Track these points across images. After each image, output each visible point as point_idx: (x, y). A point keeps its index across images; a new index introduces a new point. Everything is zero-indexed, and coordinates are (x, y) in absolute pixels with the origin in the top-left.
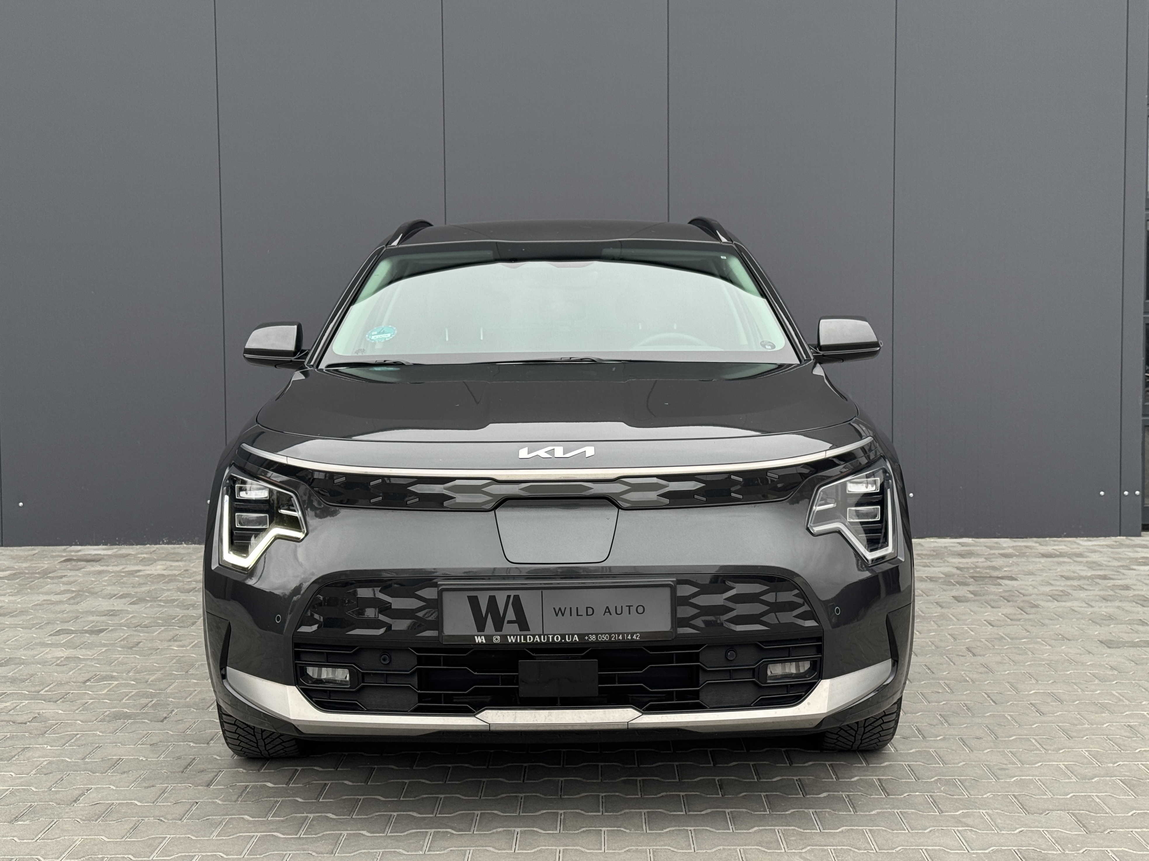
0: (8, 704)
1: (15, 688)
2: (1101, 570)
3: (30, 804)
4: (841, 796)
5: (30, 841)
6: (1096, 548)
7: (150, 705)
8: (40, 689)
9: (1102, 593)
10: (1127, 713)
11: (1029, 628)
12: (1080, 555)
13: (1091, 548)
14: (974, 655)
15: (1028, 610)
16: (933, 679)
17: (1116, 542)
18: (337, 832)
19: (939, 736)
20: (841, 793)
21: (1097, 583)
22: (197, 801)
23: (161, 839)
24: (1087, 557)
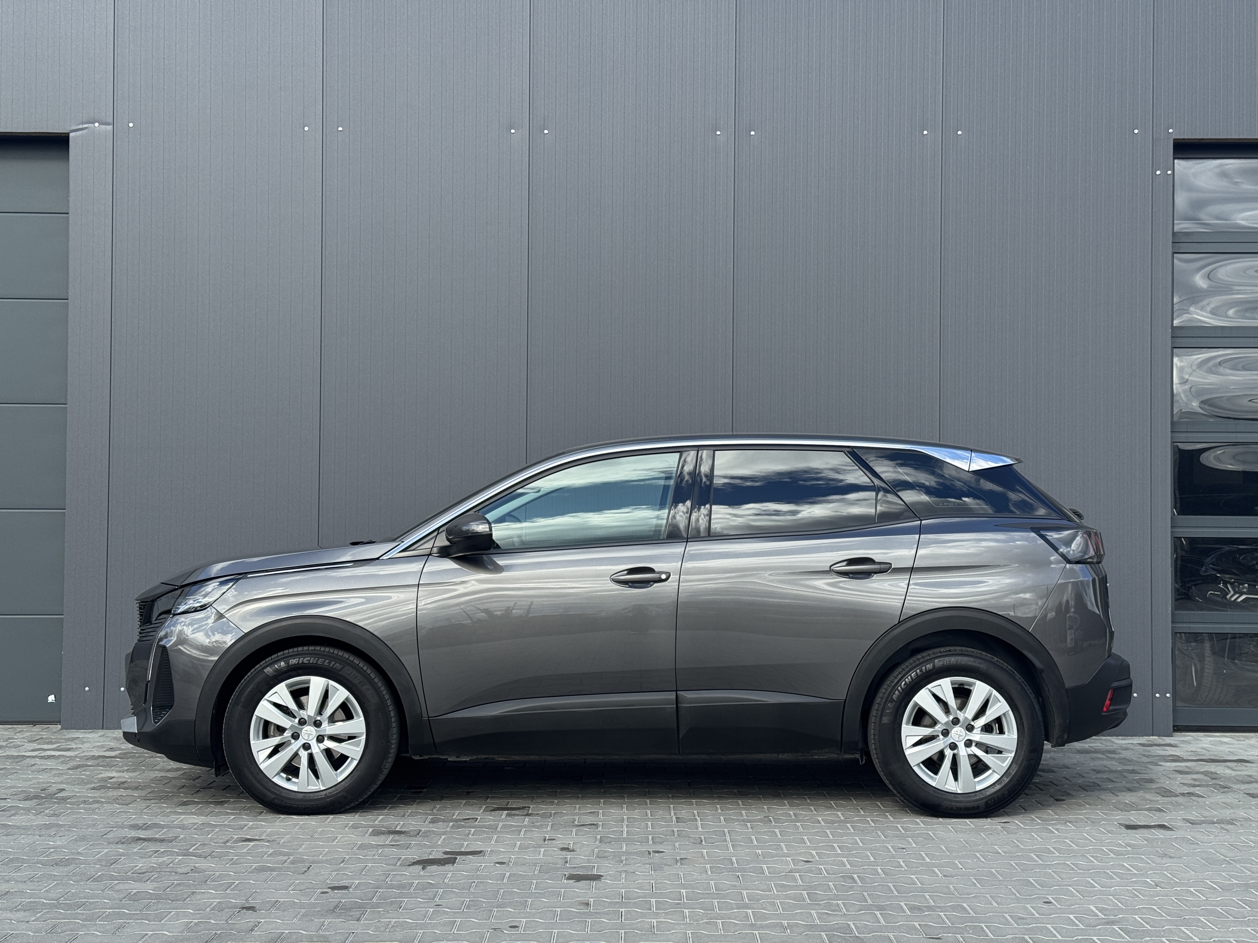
0: (165, 859)
1: (165, 847)
2: (1131, 765)
6: (1129, 746)
7: (288, 861)
8: (188, 848)
9: (1128, 785)
10: (1134, 880)
12: (1114, 752)
13: (1124, 746)
16: (970, 851)
17: (1148, 741)
21: (1125, 777)
22: (353, 931)
24: (1120, 753)
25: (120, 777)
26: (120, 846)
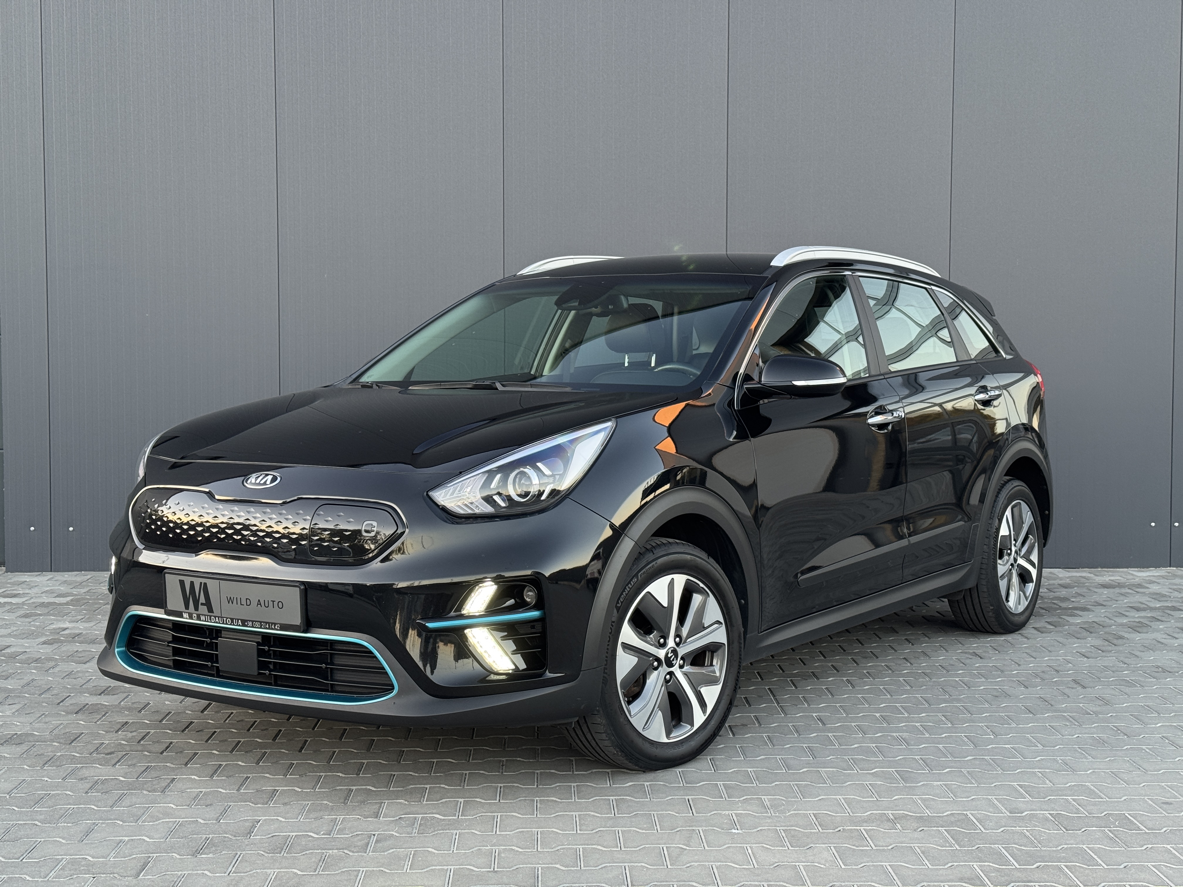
0: (134, 734)
1: (132, 718)
2: (1167, 601)
3: (205, 836)
4: (1020, 831)
5: (223, 875)
6: (1151, 578)
8: (160, 719)
11: (1126, 660)
12: (1140, 586)
13: (1146, 578)
14: (1084, 687)
15: (1115, 641)
16: (1056, 711)
17: (1169, 573)
18: (529, 865)
19: (1088, 771)
20: (1018, 828)
21: (1170, 615)
22: (374, 833)
23: (355, 873)
24: (1148, 588)
25: (74, 628)
26: (80, 716)
